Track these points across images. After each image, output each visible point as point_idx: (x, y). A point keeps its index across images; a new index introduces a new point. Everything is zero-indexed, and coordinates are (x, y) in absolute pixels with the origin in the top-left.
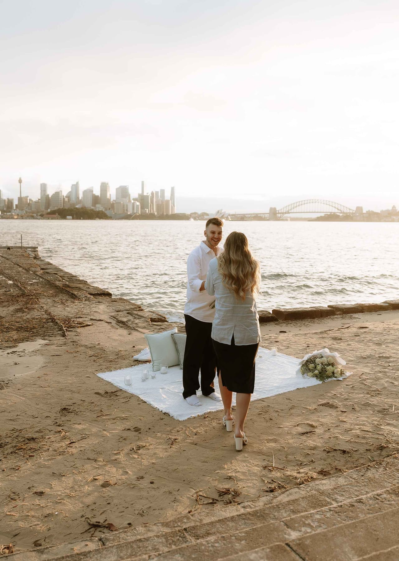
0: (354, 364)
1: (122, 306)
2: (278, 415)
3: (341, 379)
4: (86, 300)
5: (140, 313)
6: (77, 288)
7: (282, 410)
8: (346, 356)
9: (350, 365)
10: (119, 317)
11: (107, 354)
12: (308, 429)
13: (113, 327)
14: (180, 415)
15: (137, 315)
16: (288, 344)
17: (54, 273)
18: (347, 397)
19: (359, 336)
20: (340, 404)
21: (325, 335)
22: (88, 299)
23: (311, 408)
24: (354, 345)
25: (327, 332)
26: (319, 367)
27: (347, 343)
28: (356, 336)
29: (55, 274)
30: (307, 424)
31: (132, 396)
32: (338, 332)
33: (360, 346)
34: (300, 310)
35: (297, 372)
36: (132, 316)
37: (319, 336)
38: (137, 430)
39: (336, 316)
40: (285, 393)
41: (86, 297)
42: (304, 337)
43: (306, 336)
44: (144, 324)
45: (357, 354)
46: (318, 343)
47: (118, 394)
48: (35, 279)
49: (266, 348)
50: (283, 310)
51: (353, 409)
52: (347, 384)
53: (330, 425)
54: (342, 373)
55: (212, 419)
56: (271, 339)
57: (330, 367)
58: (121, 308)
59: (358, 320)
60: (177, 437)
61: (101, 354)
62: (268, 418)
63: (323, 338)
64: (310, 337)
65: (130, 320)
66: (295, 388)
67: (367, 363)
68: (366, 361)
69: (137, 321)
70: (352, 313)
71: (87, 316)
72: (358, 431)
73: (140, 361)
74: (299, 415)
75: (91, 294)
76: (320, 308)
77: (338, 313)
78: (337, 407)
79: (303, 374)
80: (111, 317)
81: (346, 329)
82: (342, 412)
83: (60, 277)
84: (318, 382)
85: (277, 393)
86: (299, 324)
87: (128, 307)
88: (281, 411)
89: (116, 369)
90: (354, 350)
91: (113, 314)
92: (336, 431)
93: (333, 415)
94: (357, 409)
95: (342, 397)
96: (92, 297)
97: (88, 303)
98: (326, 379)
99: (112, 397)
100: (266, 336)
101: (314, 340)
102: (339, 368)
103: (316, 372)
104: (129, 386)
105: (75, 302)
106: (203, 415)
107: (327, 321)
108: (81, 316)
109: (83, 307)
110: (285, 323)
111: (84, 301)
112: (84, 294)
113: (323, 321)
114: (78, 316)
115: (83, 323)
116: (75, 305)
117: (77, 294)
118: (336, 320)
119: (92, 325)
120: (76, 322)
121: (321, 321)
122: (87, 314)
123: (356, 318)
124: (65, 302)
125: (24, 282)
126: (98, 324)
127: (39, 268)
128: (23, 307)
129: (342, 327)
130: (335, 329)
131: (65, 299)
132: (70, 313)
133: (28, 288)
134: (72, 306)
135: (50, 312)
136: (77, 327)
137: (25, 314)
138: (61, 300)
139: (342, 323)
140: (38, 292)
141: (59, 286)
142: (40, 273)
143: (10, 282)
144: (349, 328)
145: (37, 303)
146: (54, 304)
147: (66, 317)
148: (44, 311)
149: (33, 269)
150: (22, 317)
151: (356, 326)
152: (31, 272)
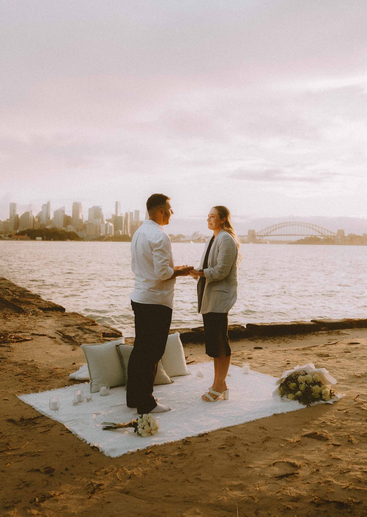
0: (347, 385)
1: (73, 320)
2: (248, 450)
3: (331, 402)
4: (33, 315)
5: (93, 328)
6: (26, 302)
7: (253, 443)
8: (335, 374)
9: (342, 386)
10: (66, 332)
11: (38, 373)
12: (289, 470)
13: (56, 342)
14: (113, 450)
15: (89, 330)
16: (264, 361)
18: (339, 425)
19: (350, 352)
20: (331, 434)
21: (308, 352)
22: (35, 313)
23: (292, 440)
24: (345, 362)
25: (311, 348)
26: (302, 387)
27: (335, 360)
28: (346, 352)
29: (6, 288)
30: (287, 462)
31: (56, 423)
32: (324, 348)
33: (352, 364)
34: (278, 324)
35: (274, 394)
36: (83, 331)
37: (301, 353)
38: (49, 471)
39: (321, 332)
40: (257, 420)
41: (35, 311)
42: (283, 354)
43: (286, 352)
44: (93, 340)
45: (349, 372)
46: (300, 359)
47: (38, 421)
49: (236, 365)
50: (260, 325)
51: (349, 441)
52: (339, 408)
53: (319, 464)
54: (332, 395)
55: (156, 456)
56: (244, 356)
57: (317, 386)
58: (71, 322)
59: (346, 336)
60: (103, 482)
61: (32, 372)
62: (233, 455)
63: (306, 354)
64: (291, 354)
65: (77, 335)
66: (272, 414)
67: (363, 382)
68: (360, 381)
69: (85, 336)
70: (340, 329)
71: (28, 331)
72: (358, 473)
73: (77, 380)
74: (277, 450)
75: (40, 308)
76: (302, 323)
77: (323, 328)
78: (327, 439)
79: (282, 394)
80: (57, 332)
81: (334, 346)
82: (335, 445)
83: (11, 291)
84: (301, 406)
85: (248, 420)
86: (278, 340)
87: (79, 322)
88: (251, 444)
89: (44, 390)
90: (345, 368)
91: (60, 329)
92: (328, 473)
93: (322, 450)
94: (355, 441)
95: (334, 425)
96: (41, 311)
97: (35, 317)
98: (312, 403)
99: (29, 426)
100: (237, 352)
101: (295, 357)
102: (328, 389)
103: (299, 393)
104: (54, 412)
105: (20, 317)
106: (144, 450)
107: (310, 337)
108: (22, 331)
109: (28, 322)
110: (261, 339)
111: (31, 315)
112: (33, 308)
113: (306, 337)
114: (19, 330)
115: (21, 338)
116: (19, 319)
117: (24, 308)
118: (321, 335)
119: (30, 340)
120: (13, 337)
121: (303, 337)
122: (29, 329)
123: (346, 334)
124: (8, 317)
126: (39, 338)
129: (328, 343)
130: (320, 345)
131: (9, 313)
132: (11, 328)
134: (15, 320)
136: (13, 343)
138: (5, 314)
139: (328, 339)
141: (6, 300)
144: (336, 344)
147: (4, 331)
151: (345, 342)
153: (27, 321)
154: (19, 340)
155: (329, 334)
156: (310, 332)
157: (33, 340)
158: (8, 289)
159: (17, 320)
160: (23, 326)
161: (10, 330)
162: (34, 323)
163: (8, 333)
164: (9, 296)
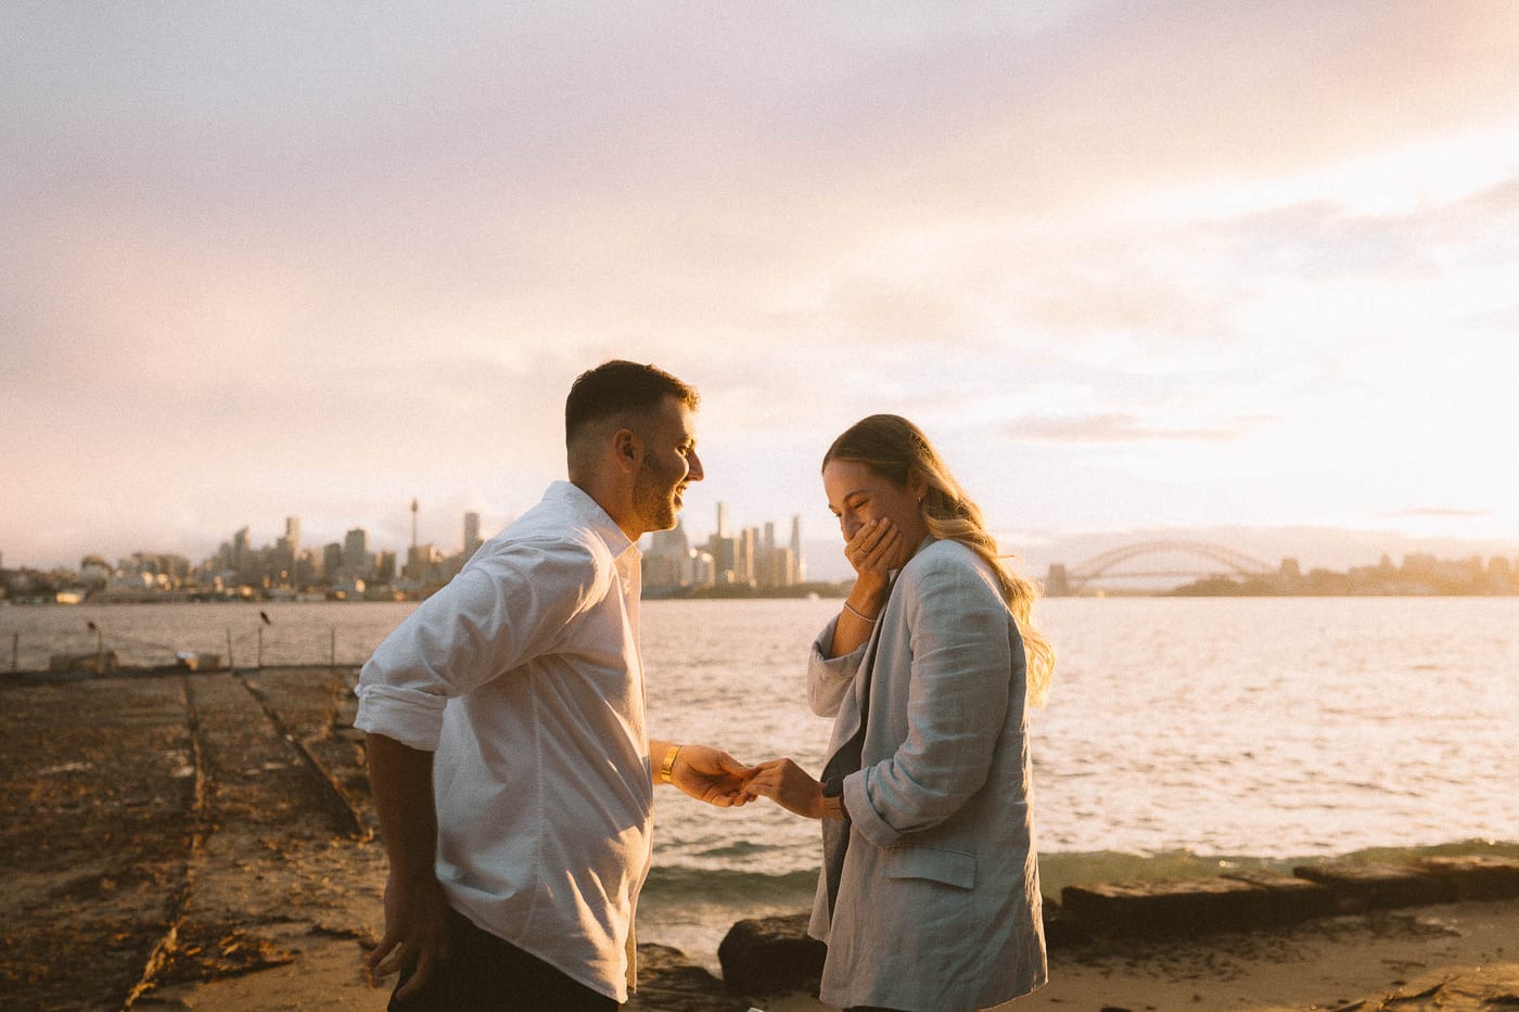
39: (1342, 920)
48: (281, 760)
59: (1448, 941)
71: (312, 912)
77: (1345, 903)
86: (1187, 962)
97: (373, 849)
105: (328, 847)
107: (1308, 944)
109: (338, 870)
110: (1121, 954)
111: (365, 843)
113: (1293, 945)
114: (279, 914)
115: (256, 954)
116: (317, 861)
117: (363, 813)
118: (1345, 936)
119: (284, 963)
120: (231, 949)
121: (1282, 945)
122: (320, 906)
123: (1438, 932)
124: (291, 849)
125: (229, 772)
126: (318, 954)
127: (330, 722)
128: (113, 872)
129: (1401, 990)
130: (1368, 1000)
131: (307, 832)
132: (264, 898)
133: (219, 793)
134: (301, 863)
135: (189, 895)
136: (207, 979)
137: (86, 904)
138: (291, 836)
139: (1384, 962)
140: (240, 805)
141: (331, 783)
142: (315, 739)
143: (187, 771)
144: (1436, 995)
145: (185, 854)
146: (242, 857)
147: (229, 915)
148: (169, 890)
149: (305, 727)
150: (56, 918)
151: (1470, 989)
152: (290, 738)
153: (338, 866)
154: (251, 962)
155: (1378, 930)
156: (1303, 921)
157: (291, 962)
159: (308, 863)
160: (310, 888)
161: (253, 910)
162: (354, 878)
163: (238, 922)
164: (349, 766)
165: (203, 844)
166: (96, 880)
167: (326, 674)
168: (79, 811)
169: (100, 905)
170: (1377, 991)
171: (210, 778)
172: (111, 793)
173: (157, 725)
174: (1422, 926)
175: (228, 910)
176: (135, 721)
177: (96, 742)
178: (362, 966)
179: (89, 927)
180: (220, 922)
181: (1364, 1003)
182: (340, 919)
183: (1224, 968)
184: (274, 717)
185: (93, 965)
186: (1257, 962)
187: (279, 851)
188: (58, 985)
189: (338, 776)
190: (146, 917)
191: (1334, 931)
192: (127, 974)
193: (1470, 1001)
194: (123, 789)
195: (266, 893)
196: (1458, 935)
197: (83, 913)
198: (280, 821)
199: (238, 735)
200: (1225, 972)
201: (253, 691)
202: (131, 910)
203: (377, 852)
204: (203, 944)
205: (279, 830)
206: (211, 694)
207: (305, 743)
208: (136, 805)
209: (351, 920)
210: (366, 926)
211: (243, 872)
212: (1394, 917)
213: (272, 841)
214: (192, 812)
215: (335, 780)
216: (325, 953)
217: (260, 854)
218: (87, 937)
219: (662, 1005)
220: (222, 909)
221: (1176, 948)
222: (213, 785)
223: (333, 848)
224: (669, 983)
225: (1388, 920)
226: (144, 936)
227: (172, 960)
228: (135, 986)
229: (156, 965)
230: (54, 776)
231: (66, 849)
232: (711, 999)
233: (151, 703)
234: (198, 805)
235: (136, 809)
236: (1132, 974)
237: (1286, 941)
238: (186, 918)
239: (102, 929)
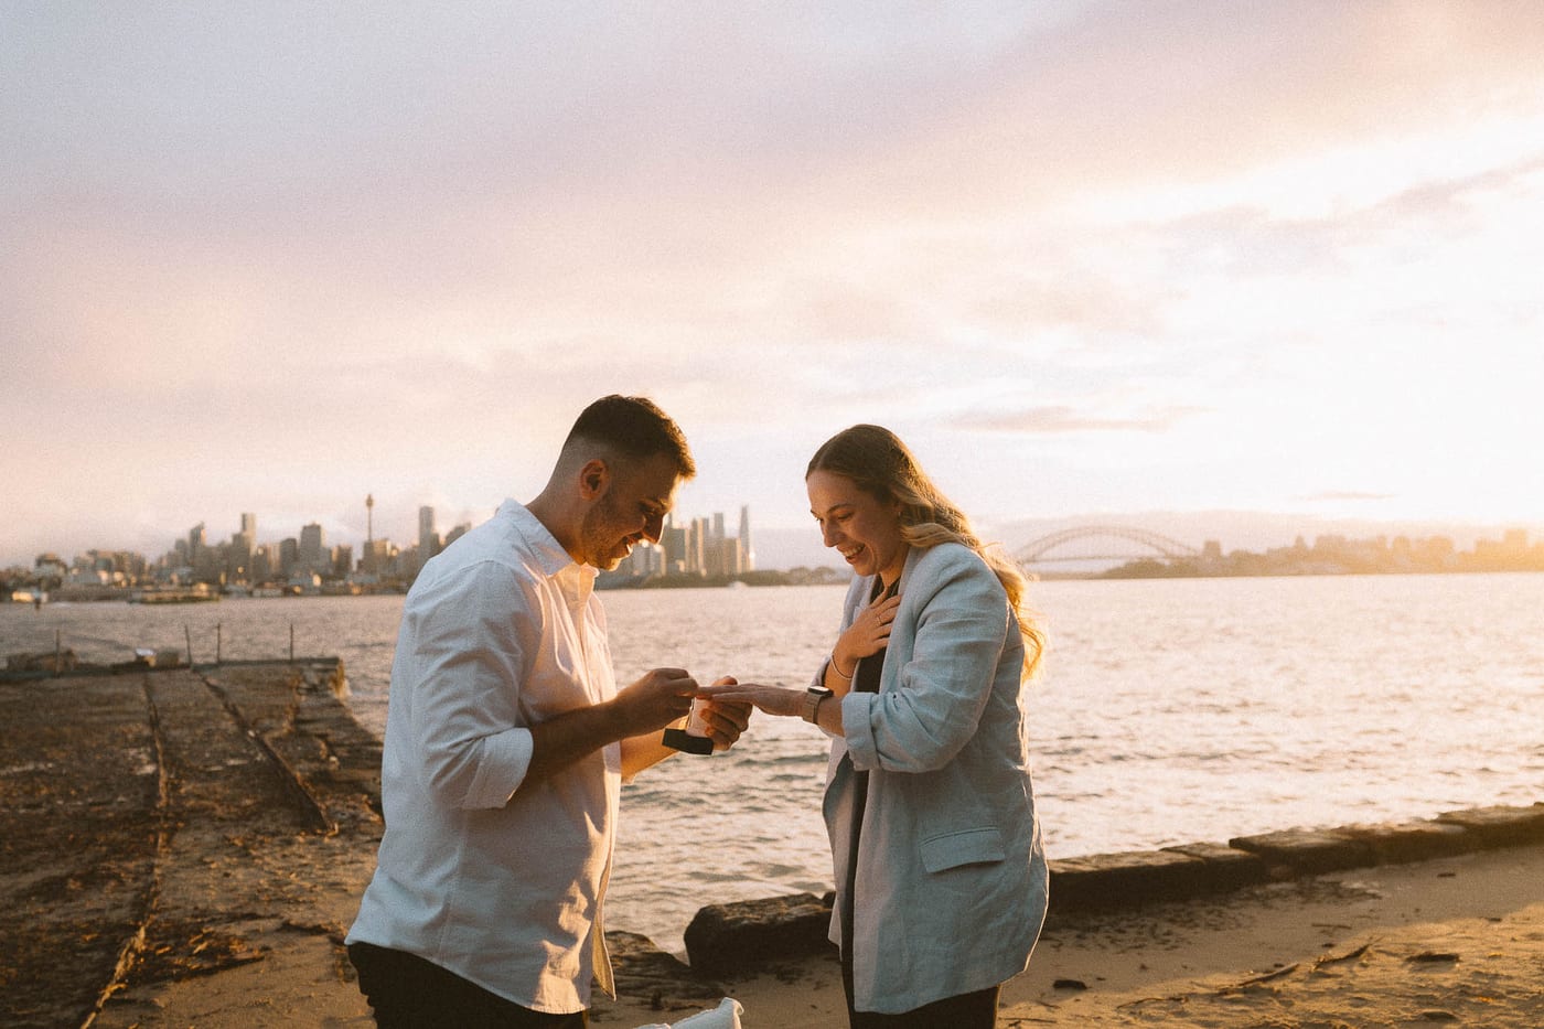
4: (339, 833)
17: (320, 732)
22: (351, 828)
39: (1274, 887)
48: (242, 756)
59: (1370, 903)
77: (1277, 870)
81: (1356, 968)
83: (328, 744)
86: (1132, 933)
97: (340, 844)
105: (294, 843)
107: (1244, 911)
108: (261, 913)
109: (306, 865)
110: (1070, 927)
111: (330, 838)
112: (354, 808)
113: (1229, 911)
114: (247, 910)
115: (226, 951)
116: (284, 856)
117: (327, 807)
118: (1278, 903)
119: (255, 960)
120: (200, 947)
121: (1220, 914)
122: (289, 902)
123: (1361, 895)
124: (257, 845)
125: (191, 769)
126: (289, 950)
127: (291, 717)
128: (78, 872)
129: (1330, 952)
130: (1301, 963)
131: (272, 828)
132: (230, 895)
133: (183, 791)
134: (267, 859)
135: (157, 893)
136: (178, 979)
137: (52, 905)
138: (257, 832)
139: (1314, 925)
140: (205, 802)
141: (295, 779)
142: (276, 734)
143: (149, 769)
144: (1362, 956)
145: (151, 852)
146: (208, 855)
147: (197, 912)
148: (136, 889)
149: (267, 722)
150: (23, 921)
151: (1392, 948)
152: (251, 733)
153: (304, 861)
154: (222, 959)
155: (1307, 895)
156: (1238, 889)
157: (262, 959)
158: (323, 737)
159: (276, 859)
160: (278, 884)
161: (221, 908)
162: (320, 873)
163: (206, 920)
164: (312, 761)
165: (168, 842)
166: (62, 880)
167: (287, 669)
168: (42, 811)
169: (68, 904)
170: (1308, 953)
171: (172, 776)
172: (73, 792)
173: (117, 723)
174: (1346, 890)
175: (196, 908)
176: (95, 719)
177: (58, 741)
178: (333, 961)
179: (57, 928)
180: (188, 920)
181: (1297, 966)
182: (309, 914)
183: (1167, 938)
184: (235, 713)
185: (62, 967)
186: (1198, 930)
187: (245, 847)
188: (28, 988)
189: (300, 770)
190: (114, 916)
191: (1267, 898)
192: (96, 975)
193: (1392, 959)
194: (86, 788)
195: (234, 889)
196: (1380, 898)
197: (51, 915)
198: (244, 817)
199: (200, 732)
200: (1168, 941)
201: (214, 688)
202: (98, 910)
203: (343, 847)
204: (172, 942)
205: (246, 826)
206: (171, 691)
207: (267, 739)
208: (99, 804)
209: (319, 915)
210: (335, 920)
211: (210, 869)
212: (1320, 883)
213: (238, 838)
214: (156, 809)
215: (298, 774)
216: (295, 948)
217: (225, 851)
218: (55, 939)
219: (631, 992)
220: (190, 907)
221: (1122, 919)
222: (176, 782)
223: (299, 843)
224: (637, 969)
225: (1315, 885)
226: (113, 937)
227: (142, 960)
228: (105, 988)
229: (126, 965)
230: (16, 777)
231: (30, 850)
232: (679, 984)
233: (109, 701)
234: (161, 804)
235: (101, 808)
236: (1081, 946)
237: (1224, 909)
238: (154, 917)
239: (70, 930)
